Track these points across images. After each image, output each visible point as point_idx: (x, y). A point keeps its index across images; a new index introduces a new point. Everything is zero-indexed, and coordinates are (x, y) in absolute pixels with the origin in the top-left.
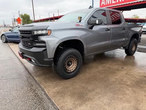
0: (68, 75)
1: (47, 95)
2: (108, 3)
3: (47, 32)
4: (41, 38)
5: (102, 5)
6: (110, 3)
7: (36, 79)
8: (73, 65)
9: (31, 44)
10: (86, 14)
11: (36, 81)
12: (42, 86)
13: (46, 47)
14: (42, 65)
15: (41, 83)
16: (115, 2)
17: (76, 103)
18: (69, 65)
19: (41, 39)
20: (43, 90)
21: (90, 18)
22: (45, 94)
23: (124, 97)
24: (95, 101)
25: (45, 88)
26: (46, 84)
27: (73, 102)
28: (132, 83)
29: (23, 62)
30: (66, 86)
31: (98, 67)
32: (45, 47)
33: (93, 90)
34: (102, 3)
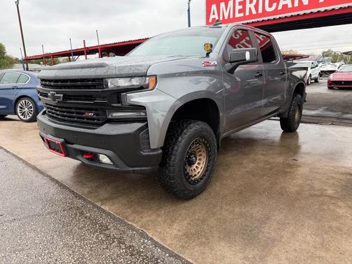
0: (191, 188)
1: (162, 248)
2: (226, 18)
3: (147, 82)
4: (132, 98)
5: (210, 21)
6: (231, 17)
7: (106, 208)
8: (198, 161)
9: (98, 115)
10: (216, 39)
11: (109, 214)
12: (134, 225)
13: (147, 121)
14: (131, 169)
15: (126, 218)
16: (242, 15)
17: (250, 256)
18: (191, 163)
19: (132, 100)
20: (143, 235)
21: (226, 47)
22: (156, 244)
23: (342, 224)
24: (289, 243)
25: (145, 229)
26: (142, 218)
27: (241, 255)
28: (338, 192)
29: (38, 167)
30: (197, 217)
31: (242, 164)
32: (144, 120)
33: (268, 218)
34: (212, 17)
